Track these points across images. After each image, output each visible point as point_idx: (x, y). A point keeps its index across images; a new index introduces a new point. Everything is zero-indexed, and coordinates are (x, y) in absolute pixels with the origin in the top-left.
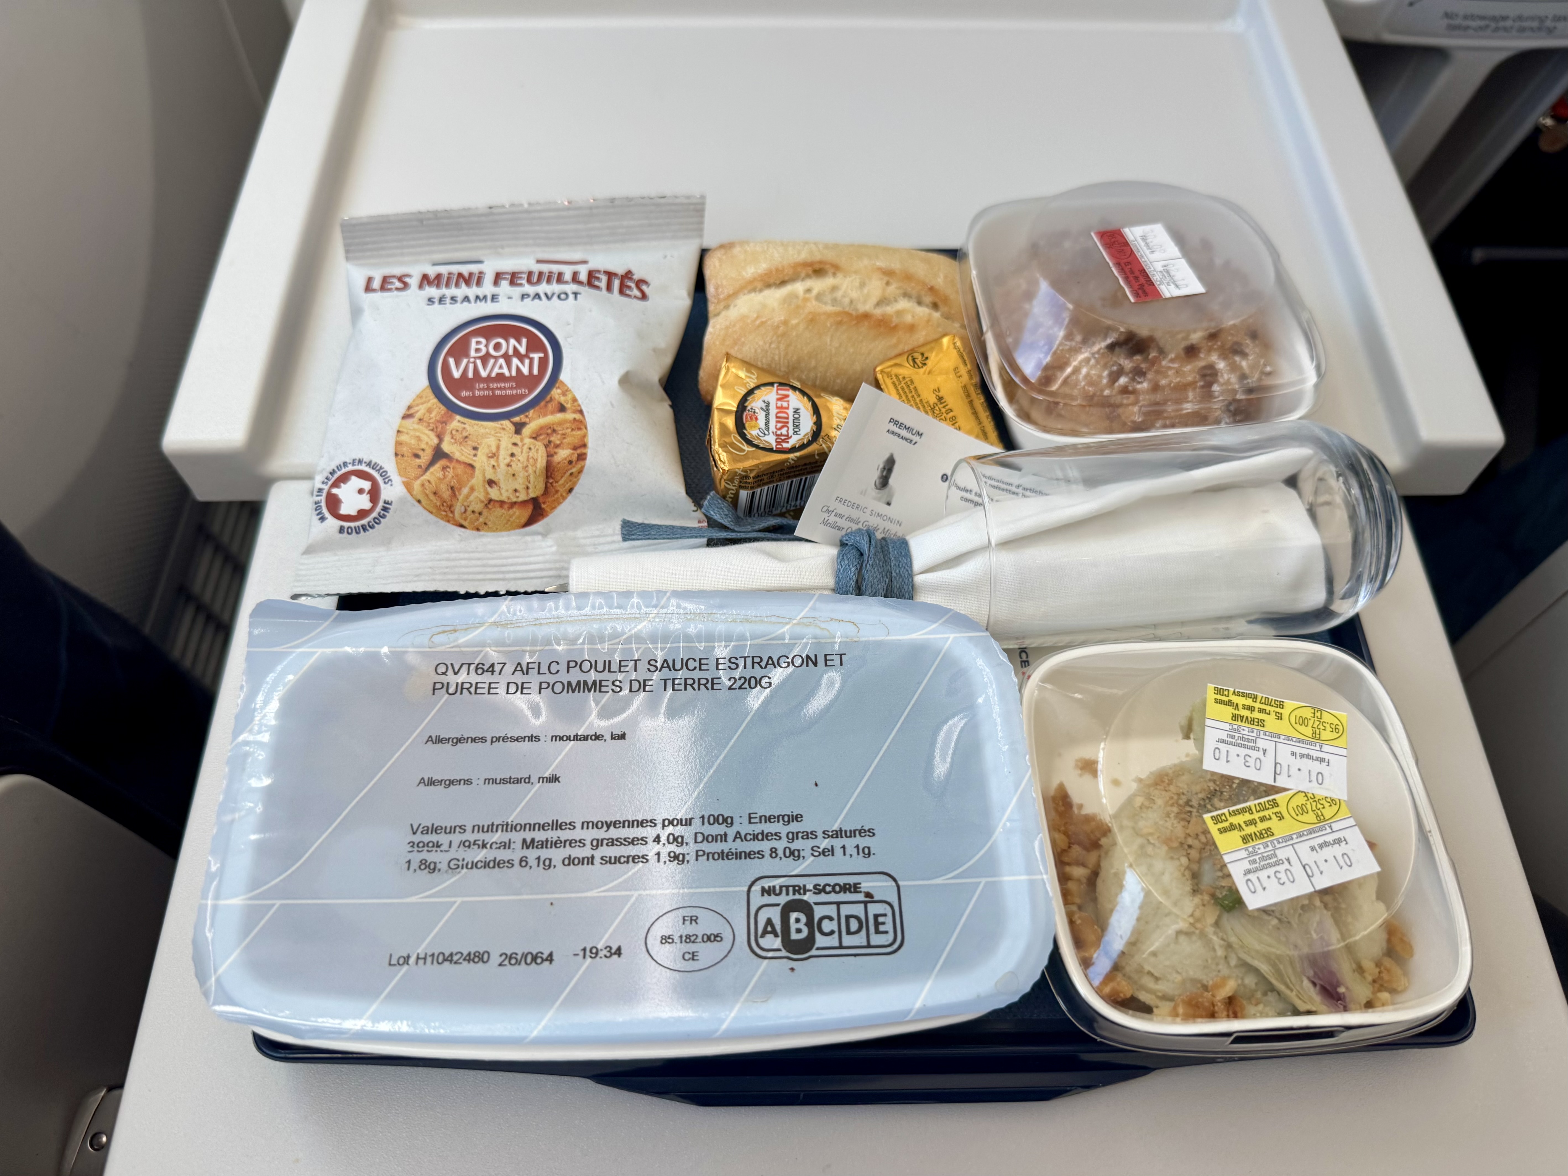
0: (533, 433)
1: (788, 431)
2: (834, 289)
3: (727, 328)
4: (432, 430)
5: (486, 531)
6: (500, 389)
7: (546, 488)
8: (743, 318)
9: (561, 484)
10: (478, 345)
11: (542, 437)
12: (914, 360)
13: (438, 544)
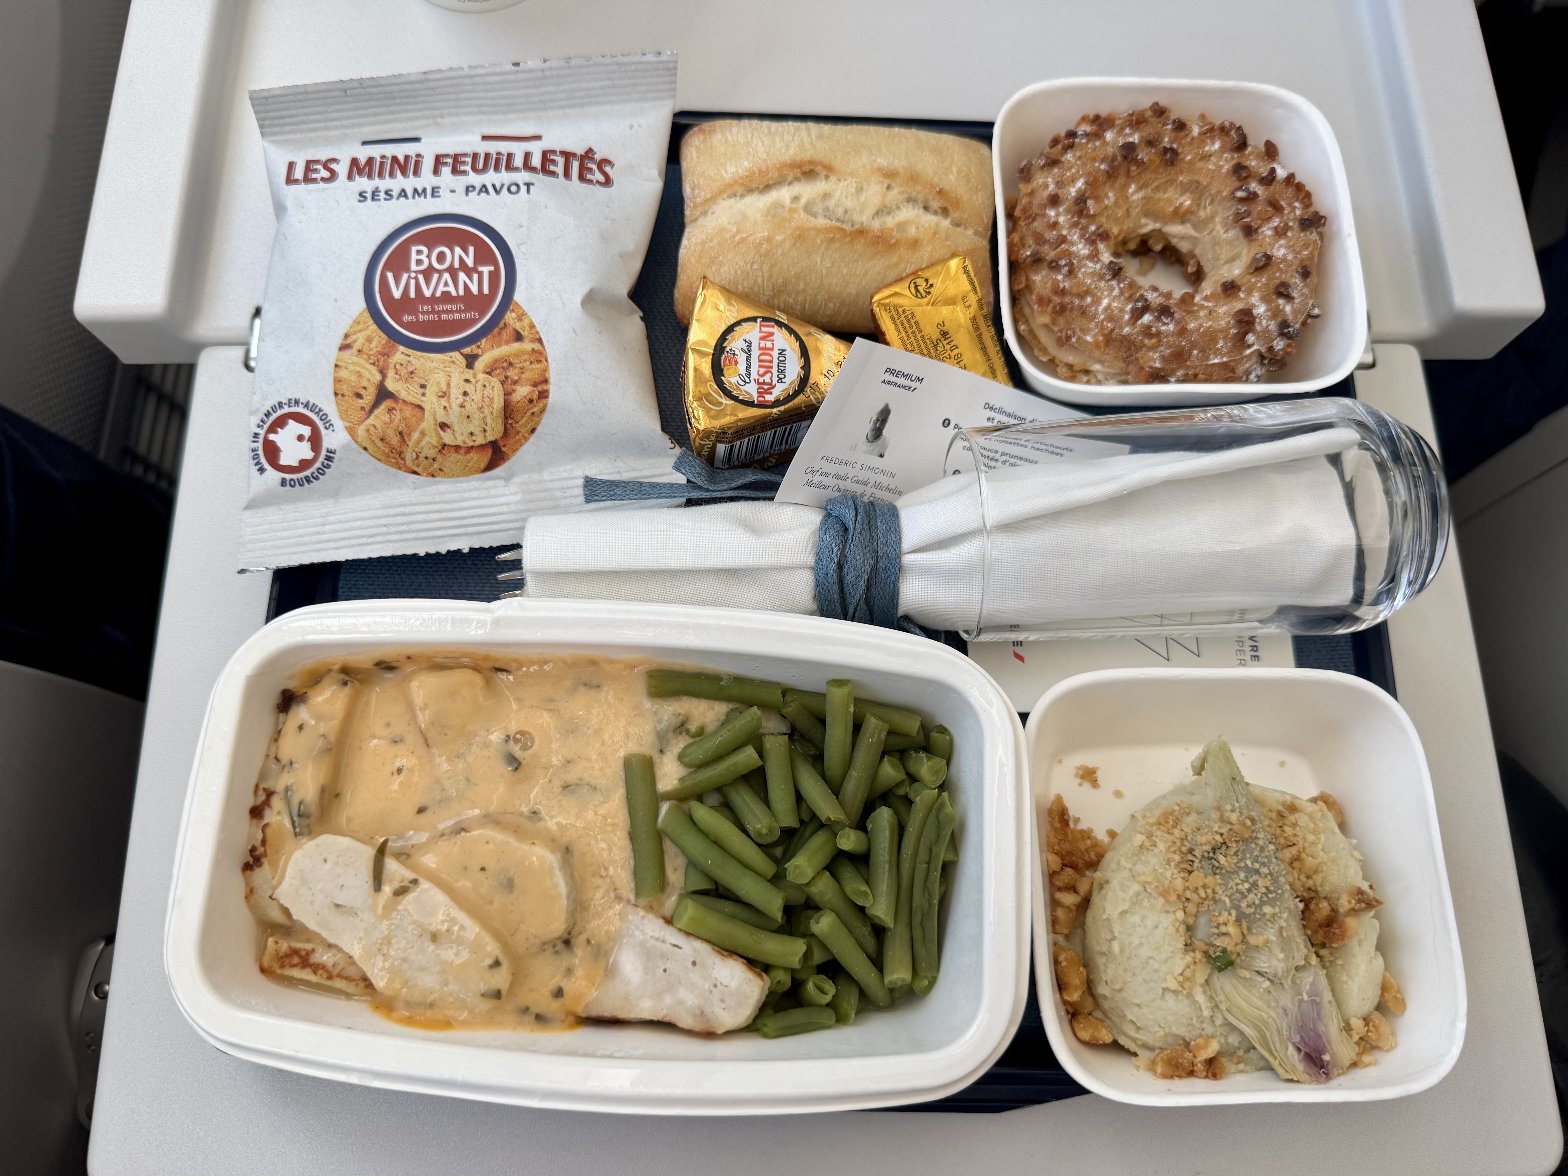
0: (487, 367)
1: (771, 378)
2: (826, 196)
3: (703, 243)
4: (373, 364)
5: (442, 477)
6: (447, 312)
7: (506, 429)
8: (722, 231)
9: (522, 424)
10: (419, 255)
11: (497, 372)
12: (916, 287)
13: (391, 493)
